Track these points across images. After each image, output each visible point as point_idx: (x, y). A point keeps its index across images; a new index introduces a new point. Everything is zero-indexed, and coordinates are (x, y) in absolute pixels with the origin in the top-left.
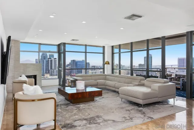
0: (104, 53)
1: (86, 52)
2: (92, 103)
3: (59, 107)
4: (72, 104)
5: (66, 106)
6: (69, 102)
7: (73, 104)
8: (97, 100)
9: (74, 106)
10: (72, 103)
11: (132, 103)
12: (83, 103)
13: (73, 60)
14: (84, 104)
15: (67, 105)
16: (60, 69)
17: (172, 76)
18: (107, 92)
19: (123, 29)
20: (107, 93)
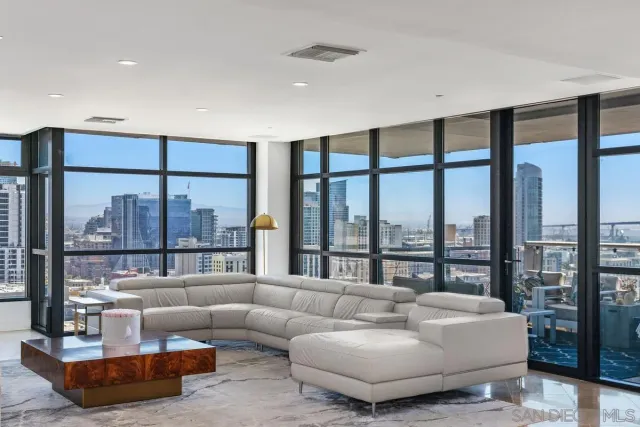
0: (252, 176)
1: (164, 173)
2: (169, 405)
3: (22, 422)
4: (79, 410)
5: (52, 418)
6: (68, 402)
7: (85, 408)
8: (193, 393)
9: (89, 416)
10: (80, 405)
11: (341, 399)
12: (130, 404)
13: (126, 197)
14: (133, 407)
15: (57, 412)
16: (36, 251)
17: (563, 284)
18: (252, 356)
19: (303, 84)
20: (254, 361)
